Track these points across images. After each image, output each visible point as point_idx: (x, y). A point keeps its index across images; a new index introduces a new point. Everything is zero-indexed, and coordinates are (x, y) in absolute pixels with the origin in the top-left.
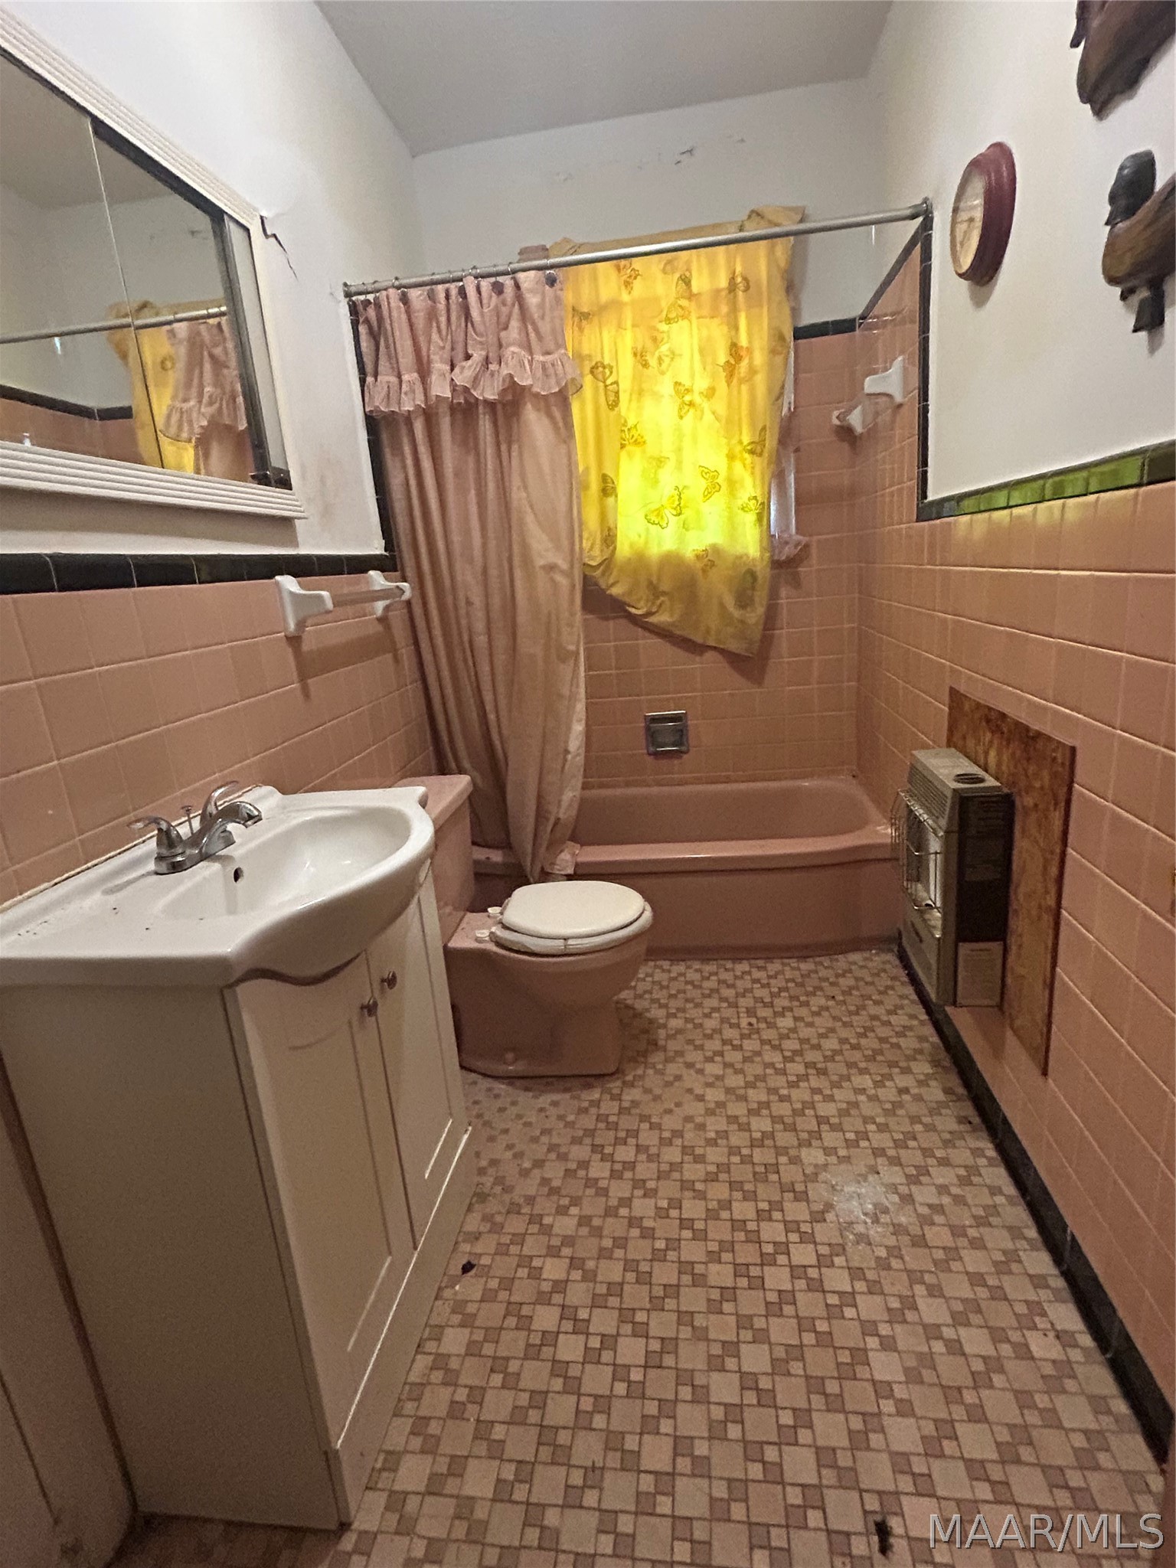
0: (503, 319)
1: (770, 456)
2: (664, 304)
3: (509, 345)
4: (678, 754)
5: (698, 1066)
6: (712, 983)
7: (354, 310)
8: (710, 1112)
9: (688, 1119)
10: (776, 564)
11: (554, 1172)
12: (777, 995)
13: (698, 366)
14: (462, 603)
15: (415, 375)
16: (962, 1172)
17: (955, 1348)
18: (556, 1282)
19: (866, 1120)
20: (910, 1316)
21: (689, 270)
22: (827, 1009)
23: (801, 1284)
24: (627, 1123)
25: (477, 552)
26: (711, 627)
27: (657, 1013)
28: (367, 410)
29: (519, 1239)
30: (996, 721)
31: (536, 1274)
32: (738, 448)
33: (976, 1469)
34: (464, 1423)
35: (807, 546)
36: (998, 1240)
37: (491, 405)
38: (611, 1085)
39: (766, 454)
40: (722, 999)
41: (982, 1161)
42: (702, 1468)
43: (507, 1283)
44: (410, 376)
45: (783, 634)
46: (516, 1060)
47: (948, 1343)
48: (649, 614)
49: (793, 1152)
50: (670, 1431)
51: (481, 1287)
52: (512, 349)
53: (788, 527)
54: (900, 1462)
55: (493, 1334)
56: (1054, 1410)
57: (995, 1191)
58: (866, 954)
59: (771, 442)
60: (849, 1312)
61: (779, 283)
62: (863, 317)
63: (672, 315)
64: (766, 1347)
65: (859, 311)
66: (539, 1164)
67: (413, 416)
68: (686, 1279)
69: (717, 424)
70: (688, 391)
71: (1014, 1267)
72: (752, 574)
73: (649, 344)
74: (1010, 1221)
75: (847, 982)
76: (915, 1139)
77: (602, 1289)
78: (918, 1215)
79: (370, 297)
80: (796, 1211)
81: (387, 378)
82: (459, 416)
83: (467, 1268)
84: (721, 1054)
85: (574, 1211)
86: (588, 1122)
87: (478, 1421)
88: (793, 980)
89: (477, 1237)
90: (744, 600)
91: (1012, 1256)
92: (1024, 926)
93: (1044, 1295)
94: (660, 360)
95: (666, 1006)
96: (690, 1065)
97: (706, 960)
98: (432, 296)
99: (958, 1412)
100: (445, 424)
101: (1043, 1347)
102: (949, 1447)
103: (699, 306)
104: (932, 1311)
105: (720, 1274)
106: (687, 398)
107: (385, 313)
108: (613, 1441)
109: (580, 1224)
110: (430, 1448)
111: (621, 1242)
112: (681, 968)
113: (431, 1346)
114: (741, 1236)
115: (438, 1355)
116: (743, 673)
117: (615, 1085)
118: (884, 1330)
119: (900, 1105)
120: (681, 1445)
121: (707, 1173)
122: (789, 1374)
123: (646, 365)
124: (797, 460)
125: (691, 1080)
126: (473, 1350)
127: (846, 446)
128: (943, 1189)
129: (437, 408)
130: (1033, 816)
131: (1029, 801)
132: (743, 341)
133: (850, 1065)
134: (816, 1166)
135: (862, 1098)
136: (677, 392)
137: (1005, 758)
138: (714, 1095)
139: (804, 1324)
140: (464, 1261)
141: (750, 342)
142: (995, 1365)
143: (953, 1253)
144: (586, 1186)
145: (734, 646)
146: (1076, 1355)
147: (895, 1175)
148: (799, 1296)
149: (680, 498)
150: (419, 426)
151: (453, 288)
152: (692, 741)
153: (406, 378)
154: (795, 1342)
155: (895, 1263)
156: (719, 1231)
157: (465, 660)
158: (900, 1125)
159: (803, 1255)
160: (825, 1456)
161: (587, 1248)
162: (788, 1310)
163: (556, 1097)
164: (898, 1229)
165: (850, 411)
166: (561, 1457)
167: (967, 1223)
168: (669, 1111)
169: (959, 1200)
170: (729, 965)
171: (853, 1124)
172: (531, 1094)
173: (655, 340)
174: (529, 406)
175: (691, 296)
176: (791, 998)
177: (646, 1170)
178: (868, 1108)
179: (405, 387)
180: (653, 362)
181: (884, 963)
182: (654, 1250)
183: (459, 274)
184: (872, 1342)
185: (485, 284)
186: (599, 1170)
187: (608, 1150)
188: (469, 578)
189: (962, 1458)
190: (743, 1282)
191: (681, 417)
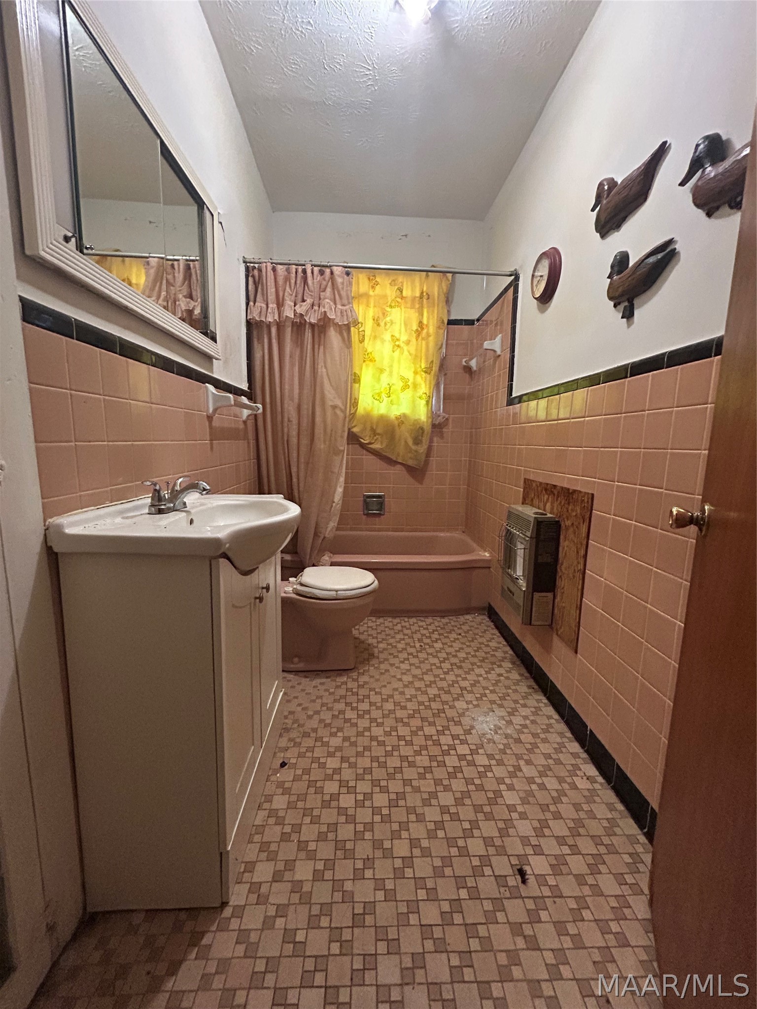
0: (323, 287)
1: (435, 375)
2: (390, 299)
3: (325, 298)
4: (380, 515)
5: (396, 665)
6: (399, 627)
7: (247, 269)
8: (405, 686)
9: (395, 689)
10: (434, 426)
11: (327, 716)
12: (433, 632)
13: (403, 329)
14: (286, 419)
15: (275, 305)
16: (533, 710)
17: (542, 787)
18: (334, 769)
19: (485, 688)
20: (519, 774)
21: (402, 286)
22: (458, 639)
23: (464, 763)
24: (362, 692)
25: (296, 396)
26: (400, 453)
27: (373, 641)
28: (248, 318)
29: (311, 749)
30: (550, 489)
31: (323, 766)
32: (419, 369)
33: (561, 841)
34: (290, 843)
35: (447, 419)
36: (554, 738)
37: (312, 326)
38: (354, 674)
39: (433, 373)
40: (404, 635)
41: (541, 705)
42: (426, 853)
43: (307, 771)
44: (273, 306)
45: (433, 460)
46: (300, 662)
47: (538, 785)
48: (370, 443)
49: (451, 704)
50: (407, 837)
51: (293, 774)
52: (327, 300)
53: (440, 410)
54: (525, 841)
55: (303, 797)
56: (591, 811)
57: (549, 717)
58: (473, 615)
59: (435, 368)
60: (489, 774)
61: (443, 298)
62: (478, 320)
63: (393, 305)
64: (451, 793)
65: (476, 317)
66: (317, 713)
67: (272, 325)
68: (405, 764)
69: (410, 357)
70: (398, 340)
71: (564, 750)
72: (422, 429)
73: (381, 315)
74: (559, 730)
75: (465, 628)
76: (509, 696)
77: (361, 771)
78: (516, 729)
79: (256, 265)
80: (457, 730)
81: (260, 304)
82: (295, 328)
83: (283, 765)
84: (408, 659)
85: (339, 734)
86: (342, 692)
87: (299, 841)
88: (439, 626)
89: (286, 749)
90: (417, 441)
91: (562, 745)
92: (564, 583)
93: (579, 761)
94: (386, 324)
95: (377, 638)
96: (392, 665)
97: (395, 617)
98: (288, 271)
99: (549, 815)
100: (288, 331)
101: (582, 784)
102: (547, 832)
103: (406, 303)
104: (528, 771)
105: (423, 760)
106: (397, 343)
107: (264, 274)
108: (377, 844)
109: (343, 741)
110: (272, 857)
111: (368, 748)
112: (381, 620)
113: (266, 806)
114: (430, 743)
115: (271, 810)
116: (413, 477)
117: (354, 675)
118: (508, 781)
119: (499, 681)
120: (414, 843)
121: (409, 714)
122: (464, 805)
123: (378, 325)
124: (445, 380)
125: (393, 671)
126: (291, 806)
127: (467, 375)
128: (525, 718)
129: (285, 322)
130: (571, 530)
131: (568, 523)
132: (425, 321)
133: (473, 664)
134: (463, 709)
135: (481, 679)
136: (393, 340)
137: (555, 505)
138: (407, 678)
139: (469, 781)
140: (281, 761)
141: (428, 322)
142: (562, 793)
143: (535, 746)
144: (345, 722)
145: (410, 463)
146: (597, 786)
147: (502, 712)
148: (464, 768)
149: (390, 389)
150: (274, 330)
151: (300, 269)
152: (387, 509)
153: (270, 306)
154: (466, 789)
155: (508, 751)
156: (419, 741)
157: (284, 449)
158: (501, 690)
159: (463, 750)
160: (488, 841)
161: (350, 752)
162: (459, 775)
163: (324, 680)
164: (507, 736)
165: (471, 359)
166: (349, 855)
167: (539, 731)
168: (385, 686)
169: (533, 722)
170: (406, 619)
171: (478, 690)
172: (308, 679)
173: (384, 314)
174: (332, 328)
175: (402, 298)
176: (439, 634)
177: (375, 714)
178: (484, 683)
179: (269, 310)
180: (382, 324)
181: (482, 619)
182: (386, 751)
183: (303, 263)
184: (503, 787)
185: (316, 269)
186: (350, 714)
187: (355, 705)
188: (291, 408)
189: (554, 836)
190: (435, 764)
191: (394, 352)
